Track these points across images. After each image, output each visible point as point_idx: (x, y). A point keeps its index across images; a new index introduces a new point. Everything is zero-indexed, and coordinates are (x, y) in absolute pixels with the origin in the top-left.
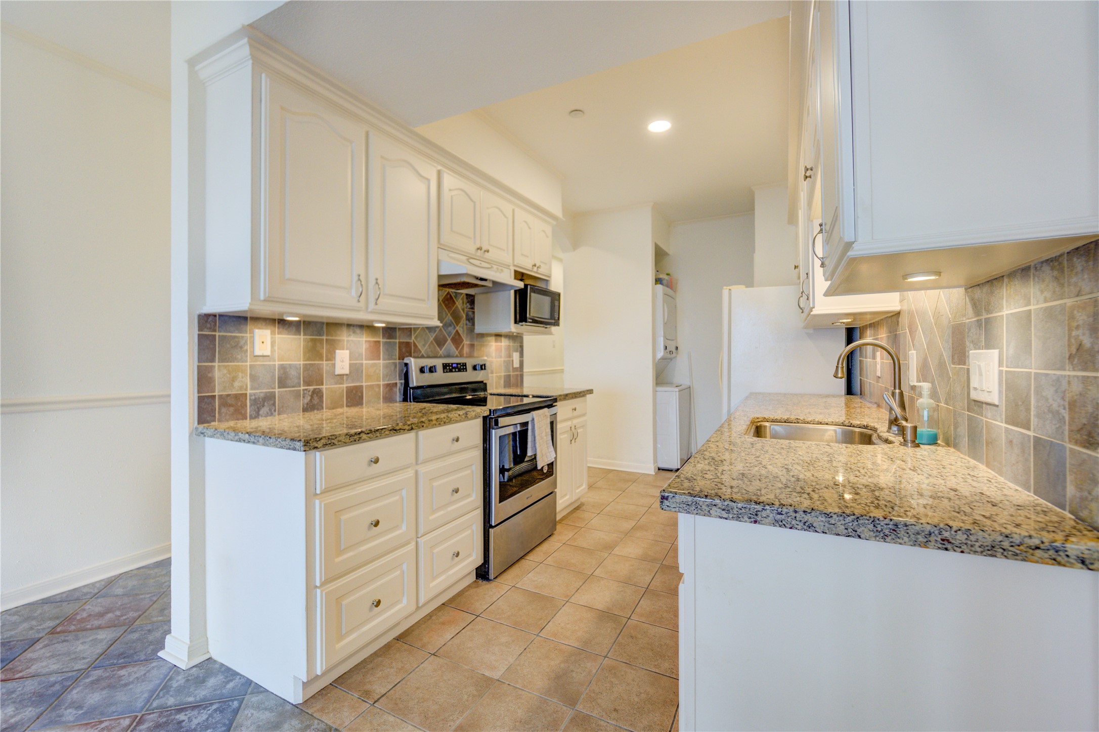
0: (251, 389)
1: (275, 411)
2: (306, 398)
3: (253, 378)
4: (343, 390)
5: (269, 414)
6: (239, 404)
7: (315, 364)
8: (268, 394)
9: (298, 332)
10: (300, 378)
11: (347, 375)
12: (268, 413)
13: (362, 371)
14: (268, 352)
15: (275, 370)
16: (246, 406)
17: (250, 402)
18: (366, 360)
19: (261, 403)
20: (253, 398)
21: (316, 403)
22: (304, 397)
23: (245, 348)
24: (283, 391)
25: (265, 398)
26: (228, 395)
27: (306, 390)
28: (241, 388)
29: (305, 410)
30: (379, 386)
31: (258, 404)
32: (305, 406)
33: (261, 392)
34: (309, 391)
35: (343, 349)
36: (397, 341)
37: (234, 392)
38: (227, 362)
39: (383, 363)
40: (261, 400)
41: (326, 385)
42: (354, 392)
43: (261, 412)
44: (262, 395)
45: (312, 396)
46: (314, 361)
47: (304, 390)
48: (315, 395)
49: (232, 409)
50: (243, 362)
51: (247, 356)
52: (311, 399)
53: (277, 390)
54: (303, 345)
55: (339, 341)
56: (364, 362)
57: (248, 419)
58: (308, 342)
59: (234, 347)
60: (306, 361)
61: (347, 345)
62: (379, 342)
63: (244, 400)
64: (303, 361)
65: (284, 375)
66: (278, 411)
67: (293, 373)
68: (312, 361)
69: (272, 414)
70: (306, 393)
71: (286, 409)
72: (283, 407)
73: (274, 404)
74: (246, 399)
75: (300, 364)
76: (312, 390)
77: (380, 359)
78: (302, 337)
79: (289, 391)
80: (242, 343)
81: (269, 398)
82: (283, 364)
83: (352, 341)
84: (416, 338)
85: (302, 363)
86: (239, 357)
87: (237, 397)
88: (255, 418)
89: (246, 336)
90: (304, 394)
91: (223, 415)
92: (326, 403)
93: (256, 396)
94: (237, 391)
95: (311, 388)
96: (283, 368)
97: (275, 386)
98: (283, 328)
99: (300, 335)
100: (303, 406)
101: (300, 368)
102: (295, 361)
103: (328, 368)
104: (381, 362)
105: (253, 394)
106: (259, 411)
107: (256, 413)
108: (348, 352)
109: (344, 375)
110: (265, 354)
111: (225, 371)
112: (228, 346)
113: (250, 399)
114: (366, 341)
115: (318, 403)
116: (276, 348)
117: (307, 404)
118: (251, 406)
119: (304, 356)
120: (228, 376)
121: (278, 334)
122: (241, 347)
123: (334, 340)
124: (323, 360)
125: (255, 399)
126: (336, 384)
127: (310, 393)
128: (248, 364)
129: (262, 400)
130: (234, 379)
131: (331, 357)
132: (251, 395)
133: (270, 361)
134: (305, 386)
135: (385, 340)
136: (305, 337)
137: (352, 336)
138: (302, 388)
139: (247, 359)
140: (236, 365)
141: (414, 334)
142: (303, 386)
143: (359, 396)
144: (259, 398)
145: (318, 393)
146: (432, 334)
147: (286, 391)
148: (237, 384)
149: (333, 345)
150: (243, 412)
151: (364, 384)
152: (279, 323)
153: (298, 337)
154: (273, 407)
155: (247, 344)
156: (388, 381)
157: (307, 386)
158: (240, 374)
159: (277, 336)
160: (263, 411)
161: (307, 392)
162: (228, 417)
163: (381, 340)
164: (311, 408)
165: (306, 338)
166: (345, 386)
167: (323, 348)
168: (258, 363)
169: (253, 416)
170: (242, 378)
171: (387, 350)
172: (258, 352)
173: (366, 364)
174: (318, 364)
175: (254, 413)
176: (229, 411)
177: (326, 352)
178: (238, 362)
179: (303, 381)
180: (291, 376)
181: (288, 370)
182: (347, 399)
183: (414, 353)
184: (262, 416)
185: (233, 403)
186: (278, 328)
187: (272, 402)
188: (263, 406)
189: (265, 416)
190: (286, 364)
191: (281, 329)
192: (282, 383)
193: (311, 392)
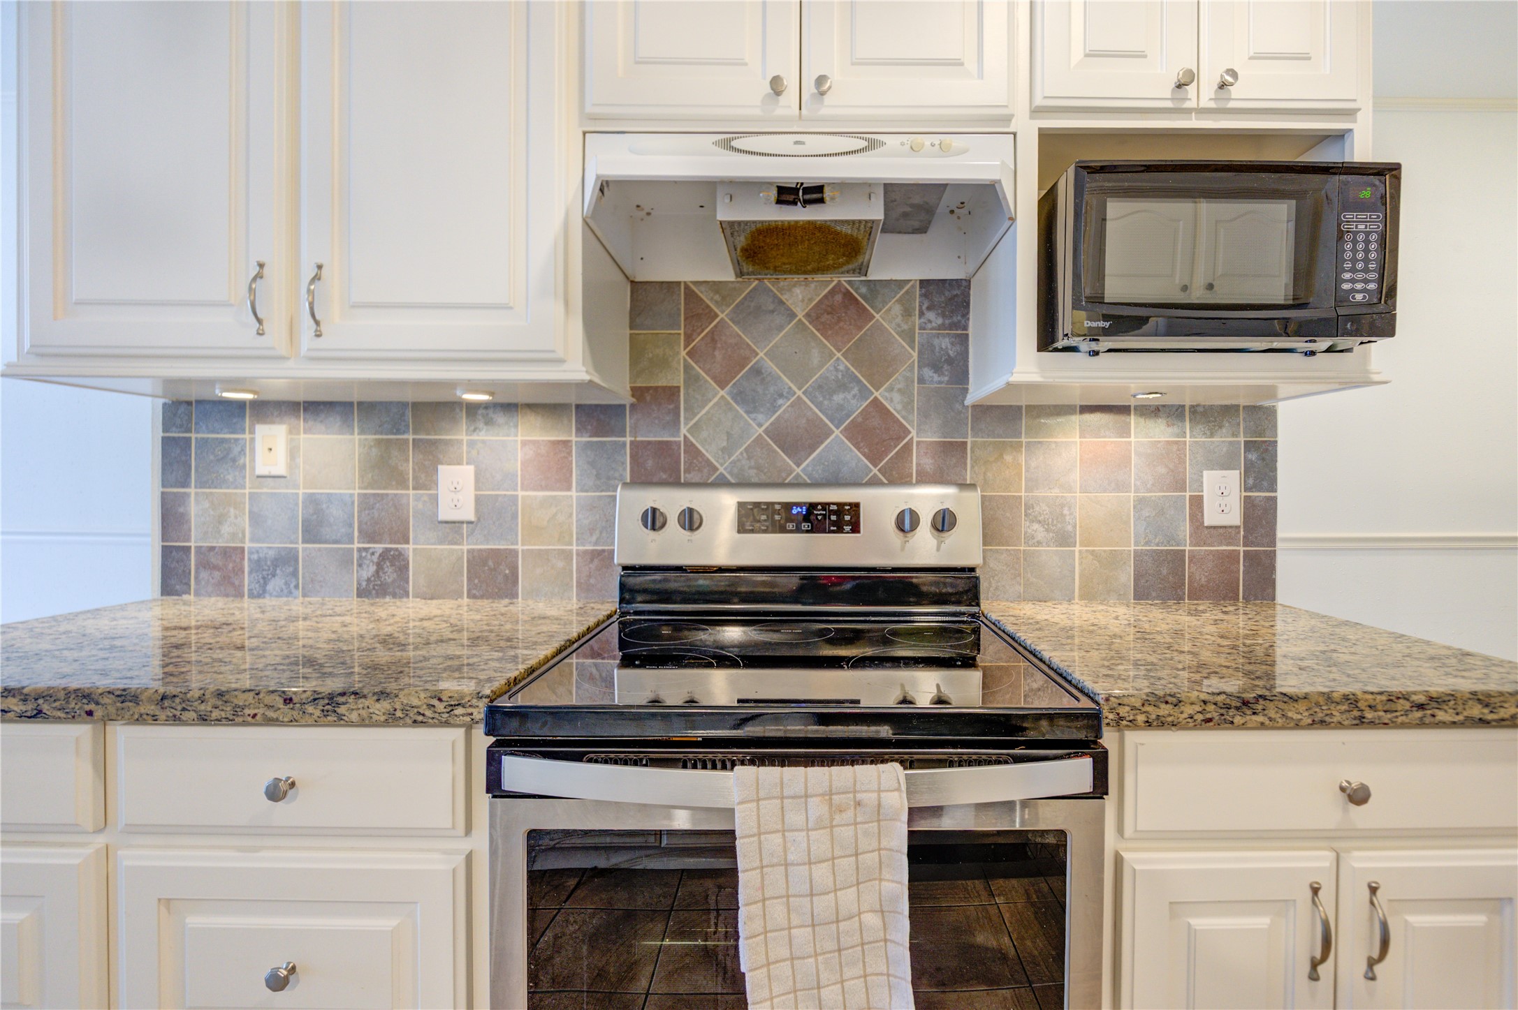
0: (252, 540)
1: (297, 587)
2: (365, 567)
3: (256, 519)
4: (461, 558)
5: (285, 591)
6: (231, 565)
7: (387, 495)
8: (283, 553)
9: (347, 426)
10: (351, 525)
11: (471, 523)
12: (282, 591)
13: (515, 516)
14: (280, 469)
15: (297, 504)
16: (243, 572)
17: (249, 566)
18: (522, 489)
19: (269, 570)
20: (255, 557)
21: (389, 580)
22: (360, 565)
23: (241, 461)
24: (314, 548)
25: (276, 559)
26: (212, 549)
27: (366, 549)
28: (234, 535)
29: (361, 593)
30: (567, 555)
31: (263, 570)
32: (364, 584)
33: (270, 547)
34: (373, 554)
35: (460, 463)
36: (628, 439)
37: (221, 543)
38: (210, 488)
39: (578, 498)
40: (269, 563)
41: (413, 544)
42: (490, 563)
43: (270, 587)
44: (271, 554)
45: (379, 566)
46: (385, 488)
47: (360, 550)
48: (388, 564)
49: (217, 574)
50: (236, 488)
51: (244, 477)
52: (377, 572)
53: (300, 546)
54: (360, 455)
55: (448, 443)
56: (520, 493)
57: (246, 597)
58: (371, 447)
59: (222, 458)
60: (366, 488)
61: (468, 453)
62: (566, 443)
63: (238, 560)
64: (359, 488)
65: (315, 517)
66: (303, 588)
67: (335, 512)
68: (380, 488)
69: (290, 593)
70: (365, 558)
71: (321, 586)
72: (312, 581)
73: (295, 574)
74: (243, 559)
75: (352, 495)
76: (381, 551)
77: (569, 488)
78: (357, 437)
79: (326, 549)
80: (236, 450)
81: (287, 560)
82: (314, 494)
83: (483, 442)
84: (695, 429)
85: (357, 491)
86: (230, 478)
87: (227, 553)
88: (259, 596)
89: (243, 439)
90: (360, 558)
91: (203, 583)
92: (414, 583)
93: (261, 555)
94: (227, 542)
95: (379, 547)
96: (312, 500)
97: (297, 538)
98: (315, 420)
99: (352, 434)
100: (359, 584)
101: (353, 503)
102: (339, 489)
103: (420, 506)
104: (574, 493)
105: (254, 550)
106: (265, 584)
107: (260, 586)
108: (471, 468)
109: (462, 522)
110: (274, 473)
111: (206, 505)
112: (212, 457)
113: (250, 559)
114: (524, 443)
115: (394, 581)
116: (300, 461)
117: (368, 580)
118: (250, 572)
119: (362, 477)
120: (212, 513)
121: (305, 432)
122: (234, 460)
123: (434, 443)
124: (408, 489)
125: (259, 560)
126: (441, 543)
127: (375, 559)
128: (247, 491)
129: (272, 562)
130: (221, 519)
131: (427, 480)
132: (251, 553)
133: (287, 487)
134: (363, 543)
135: (586, 439)
136: (363, 437)
137: (483, 432)
138: (356, 545)
139: (245, 482)
140: (225, 494)
141: (687, 420)
142: (358, 542)
143: (506, 575)
144: (266, 558)
145: (396, 561)
146: (760, 417)
147: (320, 549)
148: (226, 529)
149: (432, 454)
150: (237, 583)
151: (519, 547)
152: (305, 410)
153: (348, 437)
154: (294, 580)
155: (245, 454)
156: (596, 544)
157: (369, 543)
158: (232, 510)
159: (302, 436)
160: (275, 584)
161: (369, 556)
162: (210, 589)
163: (574, 438)
164: (377, 591)
165: (366, 439)
166: (465, 548)
167: (407, 460)
168: (265, 490)
169: (255, 592)
170: (236, 517)
171: (592, 464)
172: (261, 469)
173: (523, 497)
174: (396, 495)
175: (257, 586)
176: (213, 578)
177: (414, 470)
178: (228, 488)
179: (360, 531)
180: (332, 520)
181: (324, 506)
182: (469, 579)
183: (687, 471)
184: (271, 595)
185: (221, 563)
186: (304, 420)
187: (291, 569)
188: (274, 575)
189: (277, 596)
190: (322, 494)
191: (311, 423)
192: (312, 533)
193: (377, 555)
